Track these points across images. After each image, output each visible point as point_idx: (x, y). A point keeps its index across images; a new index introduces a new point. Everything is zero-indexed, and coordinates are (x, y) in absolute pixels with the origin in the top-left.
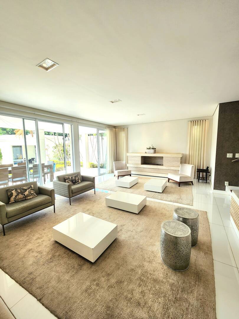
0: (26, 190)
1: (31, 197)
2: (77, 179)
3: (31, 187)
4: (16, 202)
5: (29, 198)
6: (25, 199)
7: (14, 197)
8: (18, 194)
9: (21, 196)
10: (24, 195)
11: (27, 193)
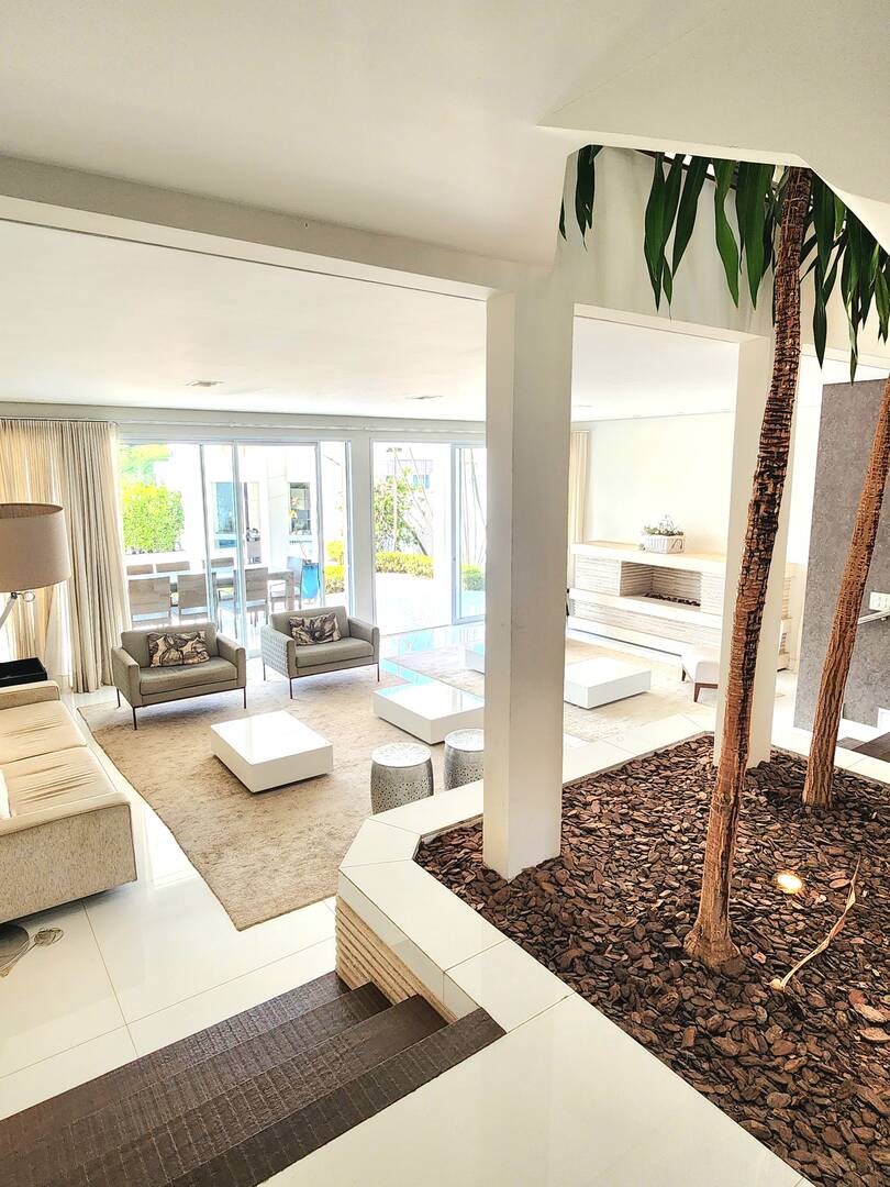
0: (187, 641)
1: (196, 660)
2: (328, 627)
3: (199, 636)
4: (163, 666)
5: (191, 661)
6: (181, 663)
7: (159, 653)
8: (168, 650)
9: (174, 654)
10: (182, 652)
11: (187, 649)
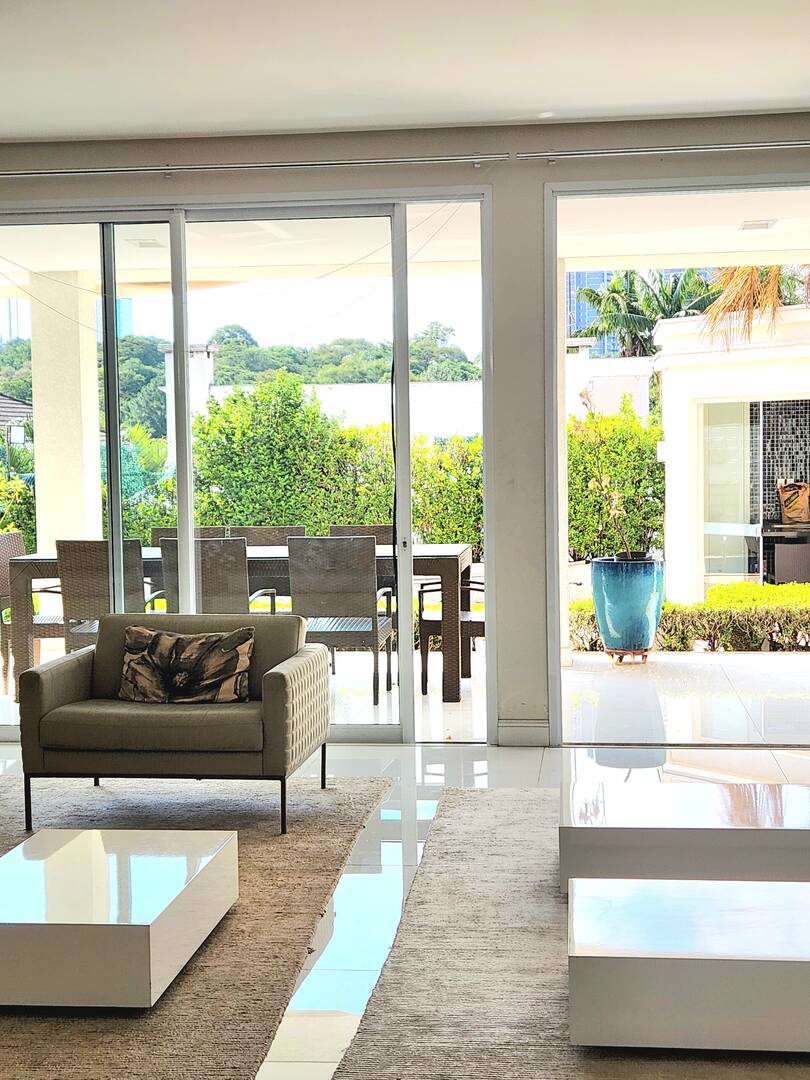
2: (214, 663)
